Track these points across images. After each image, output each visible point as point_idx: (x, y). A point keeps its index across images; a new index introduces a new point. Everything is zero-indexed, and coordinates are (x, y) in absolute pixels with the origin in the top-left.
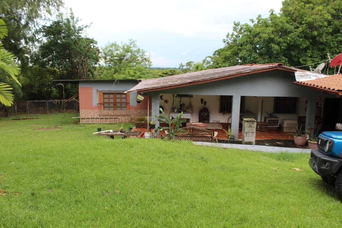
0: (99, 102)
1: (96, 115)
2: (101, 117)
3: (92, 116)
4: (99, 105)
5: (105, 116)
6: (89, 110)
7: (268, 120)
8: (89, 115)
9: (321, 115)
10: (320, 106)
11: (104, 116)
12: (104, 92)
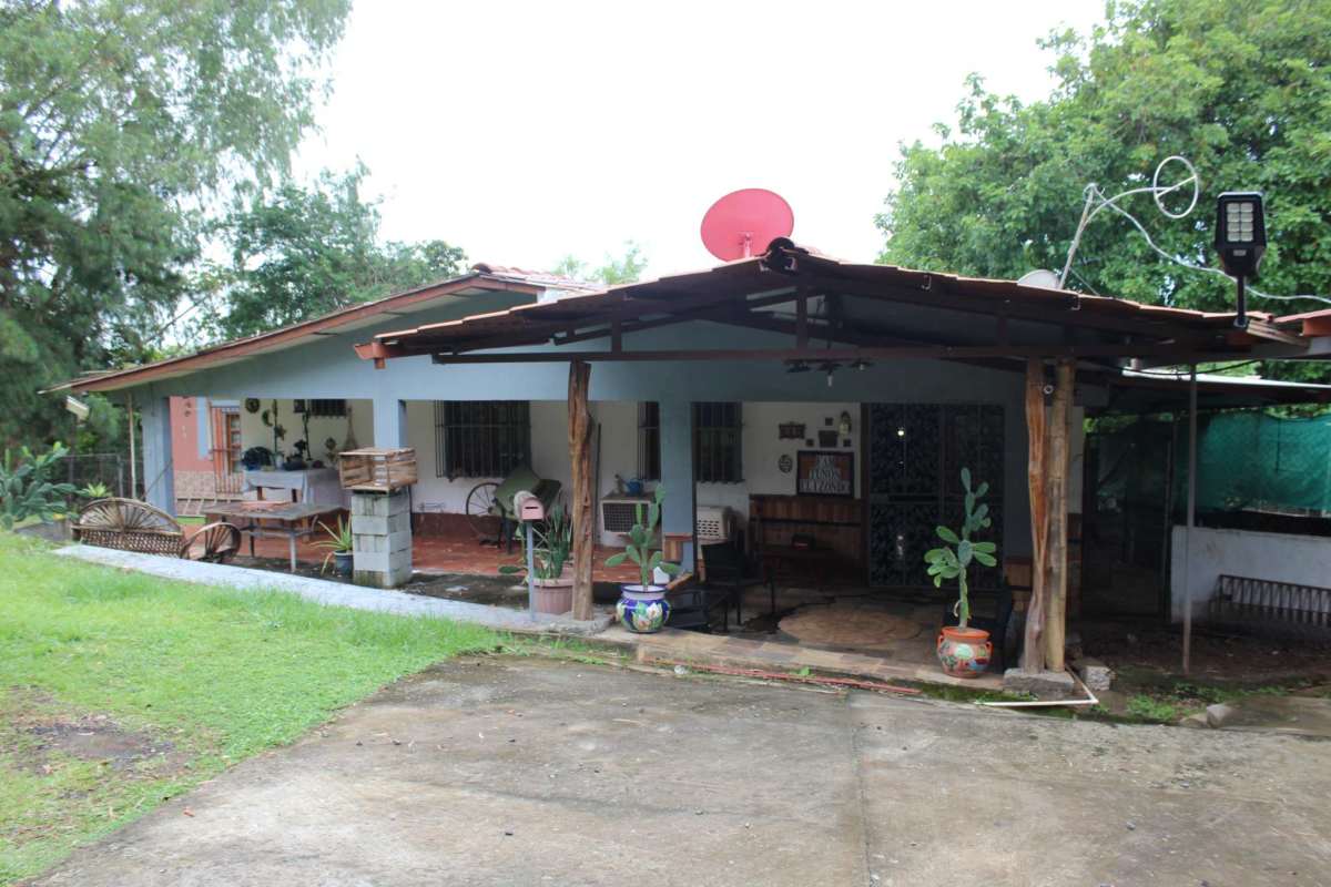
0: (215, 443)
1: (207, 488)
2: (222, 497)
3: (198, 492)
4: (216, 454)
5: (234, 492)
6: (188, 473)
7: (605, 505)
8: (190, 488)
9: (852, 487)
10: (847, 450)
11: (230, 492)
12: (228, 410)
